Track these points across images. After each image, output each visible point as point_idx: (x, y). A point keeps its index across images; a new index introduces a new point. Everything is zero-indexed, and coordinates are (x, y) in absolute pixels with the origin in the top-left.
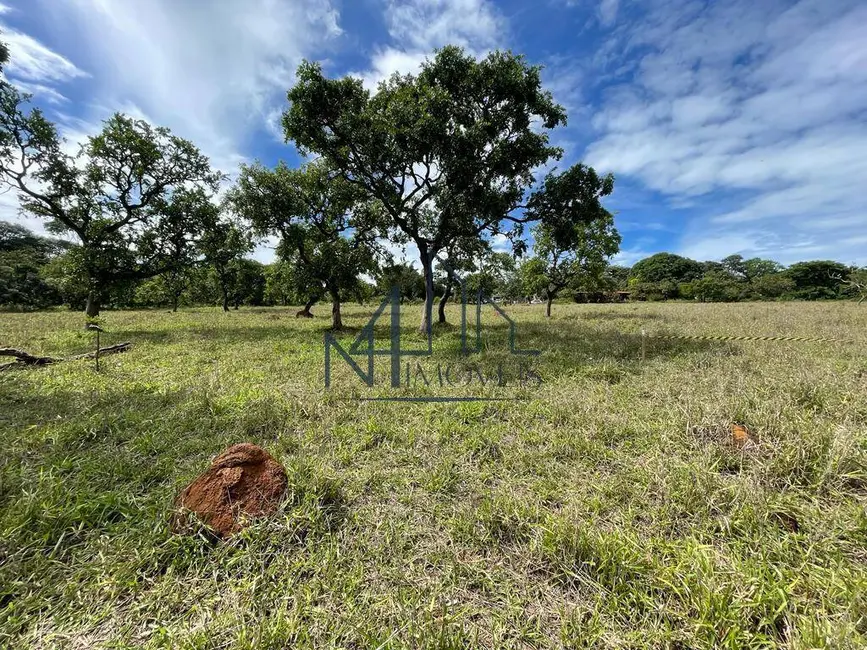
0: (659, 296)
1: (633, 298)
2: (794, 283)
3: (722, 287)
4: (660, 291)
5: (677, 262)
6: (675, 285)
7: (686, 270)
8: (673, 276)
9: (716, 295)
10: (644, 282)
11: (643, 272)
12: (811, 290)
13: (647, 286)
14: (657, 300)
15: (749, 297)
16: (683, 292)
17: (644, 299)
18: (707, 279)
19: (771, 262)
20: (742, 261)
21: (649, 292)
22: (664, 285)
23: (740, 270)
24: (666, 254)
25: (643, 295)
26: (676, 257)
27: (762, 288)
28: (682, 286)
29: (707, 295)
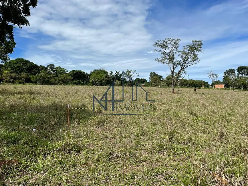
0: (21, 81)
1: (6, 82)
2: (72, 78)
3: (49, 78)
4: (21, 78)
5: (28, 64)
6: (28, 75)
7: (33, 68)
8: (27, 71)
9: (46, 81)
10: (12, 73)
11: (11, 67)
12: (77, 81)
13: (13, 75)
14: (20, 83)
15: (59, 83)
16: (32, 79)
17: (13, 83)
18: (42, 73)
19: (64, 69)
20: (54, 67)
21: (15, 79)
22: (23, 75)
23: (54, 71)
24: (23, 59)
25: (12, 80)
26: (28, 62)
27: (62, 79)
28: (31, 76)
29: (43, 82)
